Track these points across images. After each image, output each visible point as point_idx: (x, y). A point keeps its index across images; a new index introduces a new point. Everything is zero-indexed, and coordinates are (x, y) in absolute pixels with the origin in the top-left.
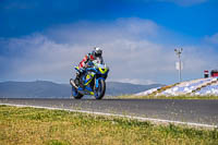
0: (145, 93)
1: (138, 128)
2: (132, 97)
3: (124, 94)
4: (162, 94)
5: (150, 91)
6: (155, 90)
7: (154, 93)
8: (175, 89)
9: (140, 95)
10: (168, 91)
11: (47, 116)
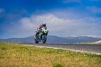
1: (96, 58)
3: (90, 42)
11: (54, 52)
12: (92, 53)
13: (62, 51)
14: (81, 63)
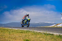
0: (52, 26)
1: (50, 36)
2: (49, 27)
3: (46, 26)
4: (57, 26)
5: (54, 25)
6: (55, 25)
7: (55, 26)
8: (61, 25)
9: (50, 26)
10: (59, 25)
11: (24, 32)
12: (48, 33)
13: (29, 31)
14: (41, 39)
